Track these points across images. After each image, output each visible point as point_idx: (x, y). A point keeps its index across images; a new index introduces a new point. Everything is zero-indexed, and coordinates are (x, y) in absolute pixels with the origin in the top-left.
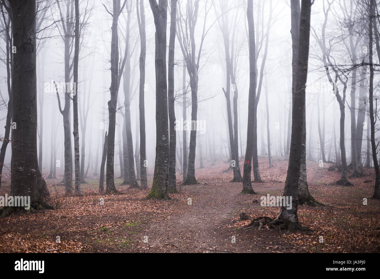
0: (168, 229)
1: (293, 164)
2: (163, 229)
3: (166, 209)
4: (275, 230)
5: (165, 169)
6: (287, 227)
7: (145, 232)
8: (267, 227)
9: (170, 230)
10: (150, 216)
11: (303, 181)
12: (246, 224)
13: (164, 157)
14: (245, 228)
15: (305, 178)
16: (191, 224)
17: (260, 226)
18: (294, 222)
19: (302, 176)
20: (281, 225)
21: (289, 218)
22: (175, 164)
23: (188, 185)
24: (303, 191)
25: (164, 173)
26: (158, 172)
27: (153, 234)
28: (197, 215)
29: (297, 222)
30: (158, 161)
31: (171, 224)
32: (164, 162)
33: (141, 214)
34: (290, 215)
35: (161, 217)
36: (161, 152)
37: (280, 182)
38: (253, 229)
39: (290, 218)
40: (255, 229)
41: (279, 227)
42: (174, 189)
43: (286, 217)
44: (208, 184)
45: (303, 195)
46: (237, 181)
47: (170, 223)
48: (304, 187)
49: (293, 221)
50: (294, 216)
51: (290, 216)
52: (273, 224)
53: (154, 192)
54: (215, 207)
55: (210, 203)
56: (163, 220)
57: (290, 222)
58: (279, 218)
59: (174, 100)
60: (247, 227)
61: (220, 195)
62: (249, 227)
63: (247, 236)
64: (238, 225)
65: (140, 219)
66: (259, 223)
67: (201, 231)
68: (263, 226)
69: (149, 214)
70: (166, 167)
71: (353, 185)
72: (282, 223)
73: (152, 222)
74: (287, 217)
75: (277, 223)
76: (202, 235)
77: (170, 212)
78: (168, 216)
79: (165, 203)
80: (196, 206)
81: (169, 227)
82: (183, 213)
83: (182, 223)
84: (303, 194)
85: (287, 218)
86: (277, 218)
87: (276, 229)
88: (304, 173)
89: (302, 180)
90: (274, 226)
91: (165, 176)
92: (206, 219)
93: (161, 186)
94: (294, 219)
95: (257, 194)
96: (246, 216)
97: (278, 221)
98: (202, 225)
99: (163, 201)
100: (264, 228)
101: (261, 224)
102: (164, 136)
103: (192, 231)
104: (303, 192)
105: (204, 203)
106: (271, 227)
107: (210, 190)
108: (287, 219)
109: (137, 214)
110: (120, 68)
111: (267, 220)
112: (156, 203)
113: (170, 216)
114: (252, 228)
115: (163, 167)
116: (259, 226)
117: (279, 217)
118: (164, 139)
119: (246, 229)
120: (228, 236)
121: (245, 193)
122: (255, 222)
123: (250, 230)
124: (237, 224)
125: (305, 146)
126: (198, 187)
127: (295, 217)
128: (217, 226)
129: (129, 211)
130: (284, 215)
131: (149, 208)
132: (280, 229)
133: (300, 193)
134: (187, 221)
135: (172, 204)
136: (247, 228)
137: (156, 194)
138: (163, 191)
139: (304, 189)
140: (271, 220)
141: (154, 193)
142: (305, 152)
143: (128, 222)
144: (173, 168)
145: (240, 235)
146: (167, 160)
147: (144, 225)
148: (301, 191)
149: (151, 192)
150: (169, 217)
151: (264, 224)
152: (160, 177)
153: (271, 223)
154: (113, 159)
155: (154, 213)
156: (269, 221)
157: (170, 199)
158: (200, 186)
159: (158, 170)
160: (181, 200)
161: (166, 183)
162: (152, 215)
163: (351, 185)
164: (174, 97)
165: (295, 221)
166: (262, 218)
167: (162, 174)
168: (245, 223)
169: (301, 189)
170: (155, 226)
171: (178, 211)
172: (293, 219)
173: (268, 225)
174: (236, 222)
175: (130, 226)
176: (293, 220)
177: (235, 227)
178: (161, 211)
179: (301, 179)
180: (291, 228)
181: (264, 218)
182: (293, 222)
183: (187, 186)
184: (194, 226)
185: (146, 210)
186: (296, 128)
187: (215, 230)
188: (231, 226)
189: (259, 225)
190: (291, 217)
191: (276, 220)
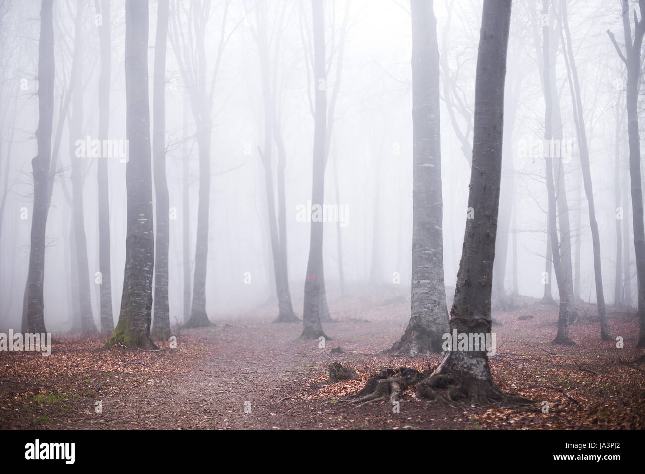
0: (147, 408)
1: (479, 225)
2: (133, 408)
3: (145, 367)
4: (436, 402)
5: (145, 285)
6: (466, 393)
7: (81, 416)
8: (414, 396)
9: (150, 409)
10: (105, 379)
11: (439, 304)
12: (349, 390)
13: (144, 260)
14: (353, 401)
15: (442, 297)
16: (206, 395)
17: (394, 394)
18: (484, 378)
19: (436, 294)
20: (450, 388)
21: (471, 369)
22: (167, 282)
23: (193, 327)
24: (439, 324)
25: (144, 294)
26: (130, 291)
27: (101, 421)
28: (218, 377)
29: (490, 381)
30: (130, 268)
31: (154, 396)
32: (144, 271)
33: (85, 375)
34: (474, 362)
35: (132, 382)
36: (137, 249)
37: (366, 321)
38: (376, 402)
39: (474, 368)
40: (380, 401)
41: (445, 393)
42: (165, 333)
43: (462, 366)
44: (231, 326)
45: (439, 333)
46: (286, 322)
47: (152, 394)
48: (442, 316)
49: (482, 376)
50: (484, 363)
51: (472, 365)
52: (429, 385)
53: (122, 333)
54: (255, 362)
55: (240, 354)
56: (135, 387)
57: (473, 379)
58: (444, 371)
59: (165, 153)
60: (357, 396)
61: (259, 343)
62: (365, 397)
63: (368, 421)
64: (329, 392)
65: (79, 386)
66: (389, 384)
67: (233, 411)
68: (402, 392)
69: (105, 375)
70: (148, 281)
71: (501, 325)
72: (451, 382)
73: (106, 394)
74: (466, 366)
75: (440, 384)
76: (240, 420)
77: (154, 372)
78: (148, 379)
79: (146, 356)
80: (213, 361)
81: (149, 403)
82: (184, 373)
83: (184, 392)
84: (440, 331)
85: (466, 370)
86: (439, 369)
87: (439, 400)
88: (439, 288)
89: (437, 300)
90: (433, 392)
91: (146, 299)
92: (241, 383)
93: (138, 320)
94: (483, 372)
95: (331, 340)
96: (345, 371)
97: (441, 379)
98: (233, 397)
99: (141, 351)
100: (405, 397)
101: (395, 386)
102: (143, 215)
103: (210, 412)
104: (440, 327)
105: (228, 356)
106: (424, 395)
107: (236, 336)
108: (467, 373)
109: (75, 376)
110: (62, 107)
111: (409, 376)
112: (126, 356)
113: (154, 379)
114: (372, 398)
115: (141, 281)
116: (390, 392)
117: (443, 368)
118: (143, 221)
119: (355, 403)
120: (312, 421)
121: (308, 338)
122: (380, 381)
123: (367, 404)
124: (324, 392)
125: (441, 230)
126: (213, 330)
127: (484, 366)
128: (272, 397)
129: (57, 371)
130: (456, 362)
131: (108, 364)
132: (449, 397)
133: (434, 329)
134: (195, 389)
135: (160, 357)
136: (357, 400)
137: (127, 338)
138: (141, 331)
139: (440, 319)
140: (420, 376)
141: (122, 336)
142: (442, 243)
143: (43, 394)
144: (163, 289)
145: (345, 418)
146: (150, 265)
147: (85, 398)
148: (436, 324)
149: (116, 334)
150: (151, 382)
151: (404, 388)
152: (135, 302)
153: (423, 385)
154: (41, 274)
155: (118, 373)
156: (414, 379)
157: (155, 347)
158: (217, 330)
159: (130, 287)
160: (181, 350)
161: (148, 313)
162: (112, 378)
163: (497, 324)
164: (166, 147)
165: (485, 376)
166: (394, 373)
167: (138, 295)
168: (345, 388)
169: (435, 320)
170: (112, 401)
171: (174, 370)
172: (482, 370)
173: (414, 389)
174: (321, 388)
175: (44, 402)
176: (481, 374)
177: (322, 397)
178: (134, 370)
179: (435, 299)
180: (478, 395)
181: (400, 373)
182: (482, 379)
183: (191, 330)
184: (214, 399)
185: (101, 367)
186: (485, 128)
187: (272, 407)
188: (310, 397)
189: (390, 390)
190: (475, 365)
191: (435, 375)
